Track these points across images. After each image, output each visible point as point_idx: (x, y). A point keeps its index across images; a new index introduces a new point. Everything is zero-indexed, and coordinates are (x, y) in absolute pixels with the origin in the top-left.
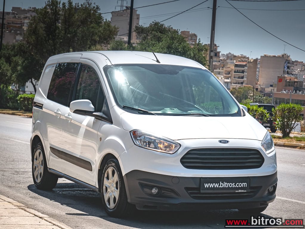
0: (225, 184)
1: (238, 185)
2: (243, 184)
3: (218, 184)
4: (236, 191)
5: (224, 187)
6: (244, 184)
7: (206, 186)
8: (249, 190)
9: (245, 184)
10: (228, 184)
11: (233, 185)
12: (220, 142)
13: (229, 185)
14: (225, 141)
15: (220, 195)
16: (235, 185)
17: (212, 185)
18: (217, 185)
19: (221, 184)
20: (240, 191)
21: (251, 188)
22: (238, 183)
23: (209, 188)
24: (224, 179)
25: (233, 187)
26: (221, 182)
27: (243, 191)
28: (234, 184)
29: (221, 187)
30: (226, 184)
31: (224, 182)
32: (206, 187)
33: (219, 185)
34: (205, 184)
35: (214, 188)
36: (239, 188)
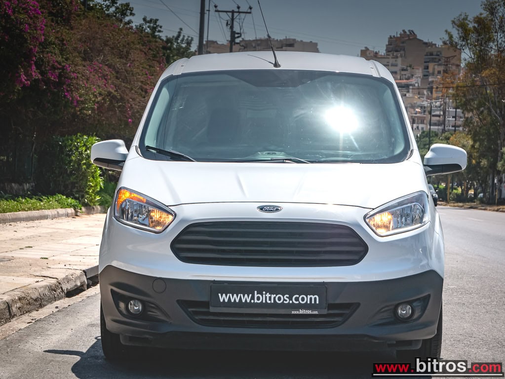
0: (266, 297)
1: (297, 299)
2: (309, 297)
3: (250, 295)
4: (293, 312)
5: (264, 302)
6: (311, 299)
7: (223, 298)
8: (325, 312)
9: (314, 298)
10: (273, 296)
11: (285, 299)
12: (261, 208)
13: (275, 298)
14: (274, 207)
15: (259, 319)
16: (290, 298)
17: (235, 298)
18: (246, 298)
19: (256, 296)
20: (301, 312)
21: (331, 306)
22: (298, 296)
23: (229, 304)
24: (263, 285)
25: (285, 302)
26: (256, 292)
27: (309, 312)
28: (288, 296)
29: (256, 301)
30: (268, 295)
31: (264, 293)
32: (222, 300)
33: (253, 298)
34: (220, 295)
35: (240, 304)
36: (300, 306)
